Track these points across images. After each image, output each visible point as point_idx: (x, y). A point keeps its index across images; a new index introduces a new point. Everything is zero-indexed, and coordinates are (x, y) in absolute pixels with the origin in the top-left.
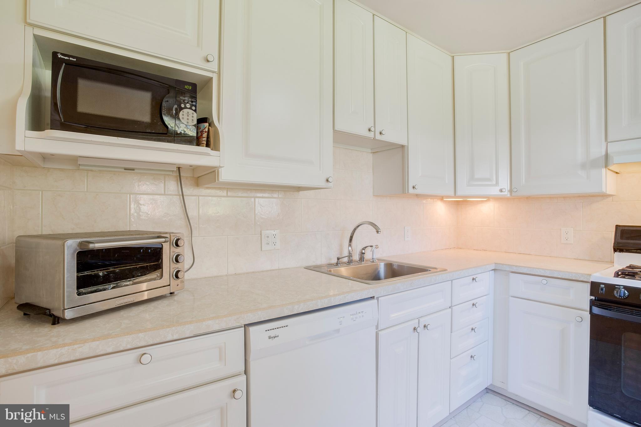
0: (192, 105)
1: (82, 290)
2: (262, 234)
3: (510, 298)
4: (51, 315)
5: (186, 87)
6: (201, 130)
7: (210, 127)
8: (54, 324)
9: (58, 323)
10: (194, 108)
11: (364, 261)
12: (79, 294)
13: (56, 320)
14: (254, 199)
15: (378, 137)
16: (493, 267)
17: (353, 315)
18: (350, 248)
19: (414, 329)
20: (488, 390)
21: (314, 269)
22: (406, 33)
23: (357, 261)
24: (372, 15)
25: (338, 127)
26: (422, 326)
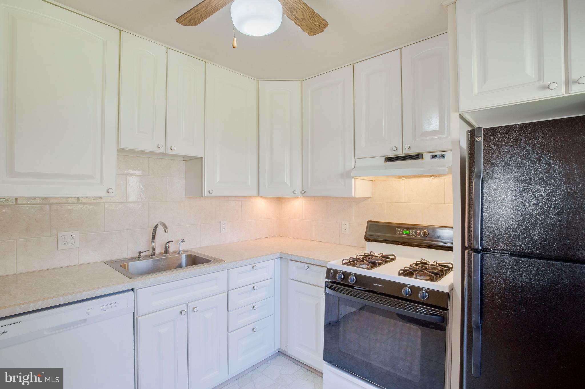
2: (58, 236)
3: (289, 280)
11: (168, 253)
14: (48, 206)
15: (169, 152)
16: (278, 255)
17: (103, 306)
18: (153, 244)
19: (181, 312)
20: (280, 353)
21: (111, 263)
22: (205, 62)
23: (162, 254)
24: (166, 49)
25: (123, 145)
26: (190, 309)
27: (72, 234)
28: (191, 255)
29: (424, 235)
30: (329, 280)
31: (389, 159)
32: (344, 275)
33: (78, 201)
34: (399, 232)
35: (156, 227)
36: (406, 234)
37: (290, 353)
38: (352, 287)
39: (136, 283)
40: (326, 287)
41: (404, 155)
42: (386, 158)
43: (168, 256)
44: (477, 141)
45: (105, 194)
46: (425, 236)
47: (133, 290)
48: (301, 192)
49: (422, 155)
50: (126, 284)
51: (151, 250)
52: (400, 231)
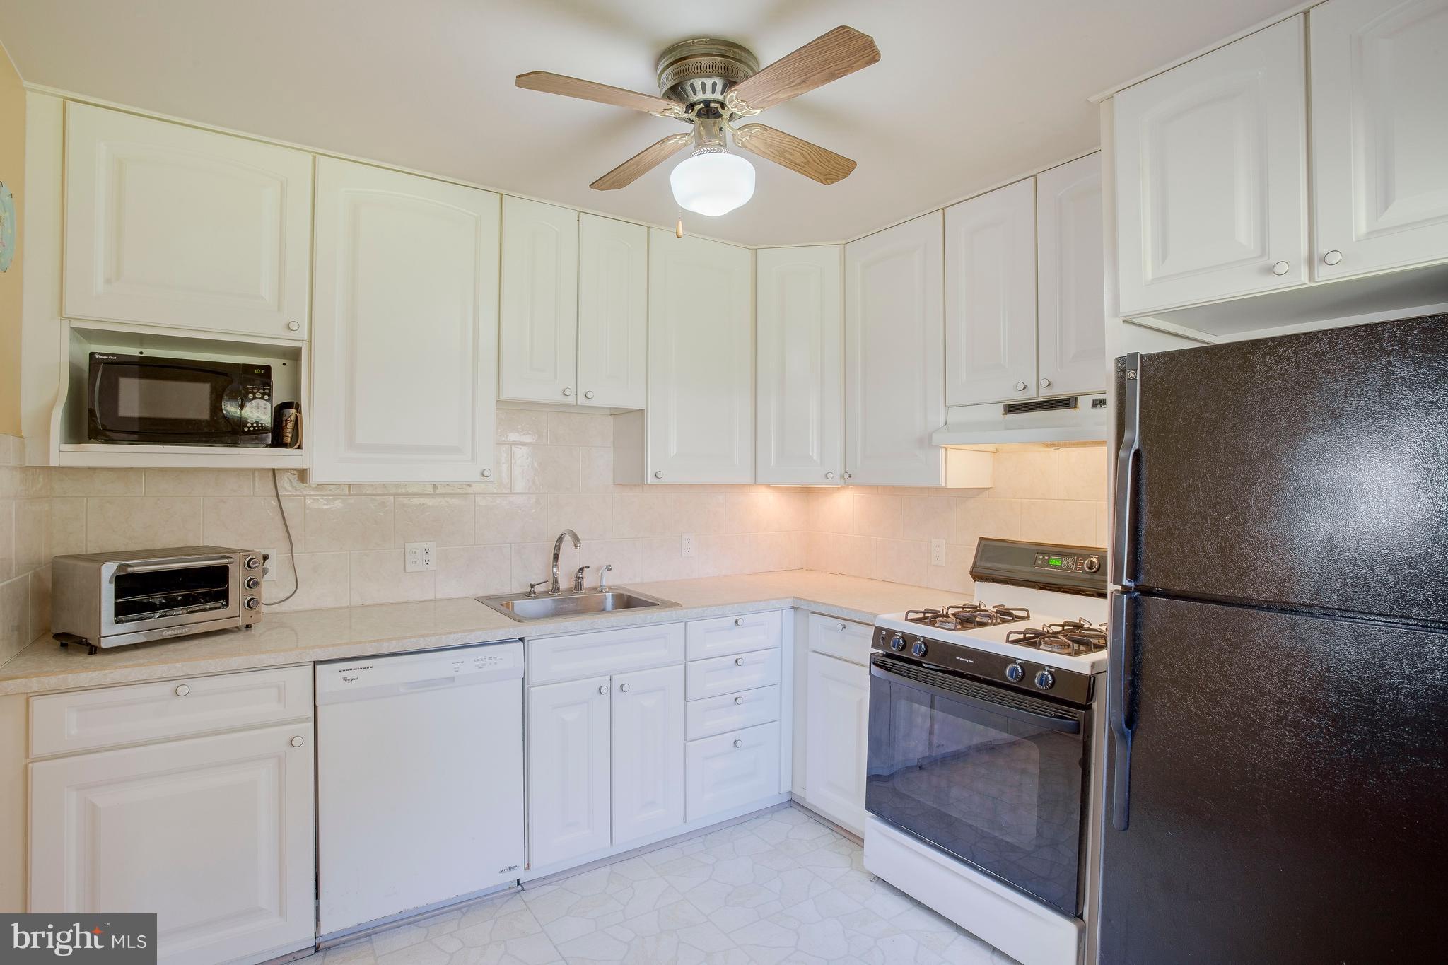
0: (263, 394)
1: (121, 618)
2: (406, 549)
3: (811, 654)
4: (88, 644)
5: (256, 371)
6: (285, 418)
7: (298, 414)
8: (90, 653)
9: (95, 653)
10: (266, 397)
11: (581, 589)
12: (118, 622)
13: (93, 650)
14: (392, 497)
15: (582, 401)
16: (789, 603)
17: (478, 660)
18: (555, 570)
19: (600, 688)
20: (793, 803)
21: (486, 600)
22: (649, 228)
23: (570, 590)
24: (576, 213)
25: (505, 395)
26: (616, 686)
27: (425, 546)
28: (622, 595)
29: (1090, 568)
30: (880, 652)
31: (1012, 409)
32: (904, 641)
33: (434, 491)
34: (1040, 563)
35: (560, 539)
36: (1054, 567)
37: (812, 800)
38: (919, 664)
39: (526, 630)
40: (872, 664)
41: (1041, 399)
42: (1005, 406)
43: (580, 595)
44: (1129, 379)
45: (478, 478)
46: (1091, 571)
47: (521, 639)
48: (842, 477)
49: (1076, 399)
50: (512, 630)
51: (551, 581)
52: (1043, 560)
